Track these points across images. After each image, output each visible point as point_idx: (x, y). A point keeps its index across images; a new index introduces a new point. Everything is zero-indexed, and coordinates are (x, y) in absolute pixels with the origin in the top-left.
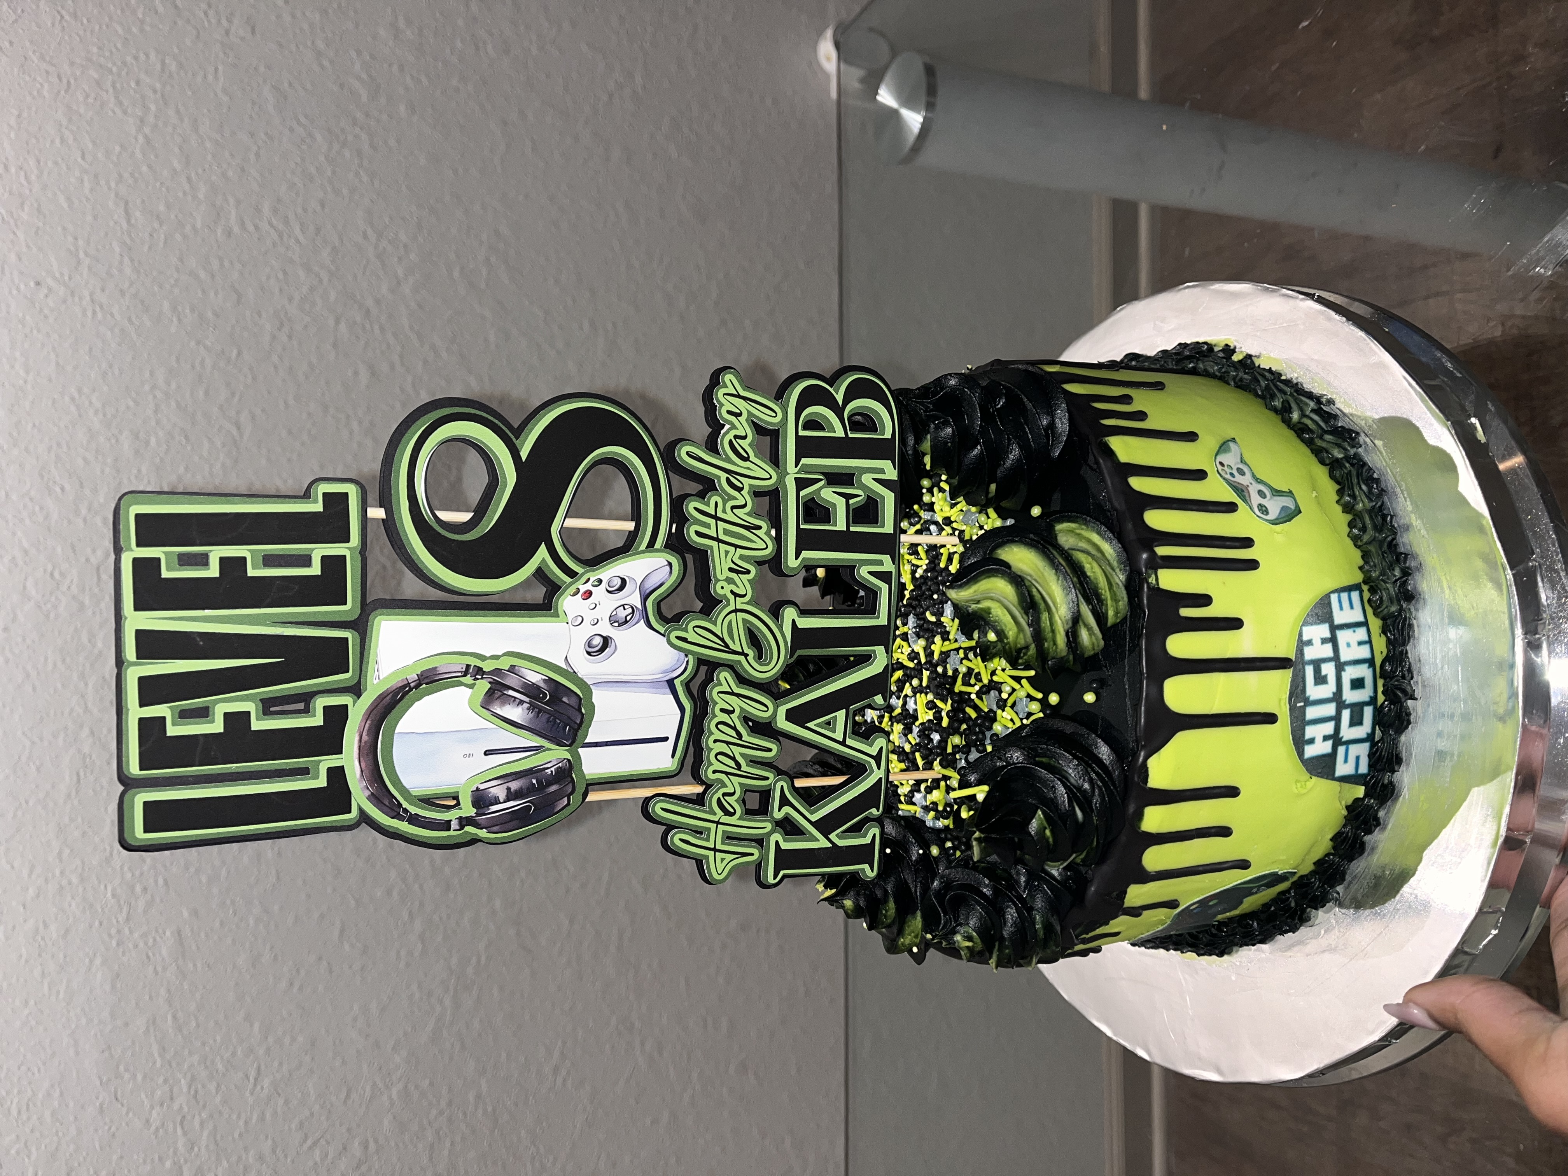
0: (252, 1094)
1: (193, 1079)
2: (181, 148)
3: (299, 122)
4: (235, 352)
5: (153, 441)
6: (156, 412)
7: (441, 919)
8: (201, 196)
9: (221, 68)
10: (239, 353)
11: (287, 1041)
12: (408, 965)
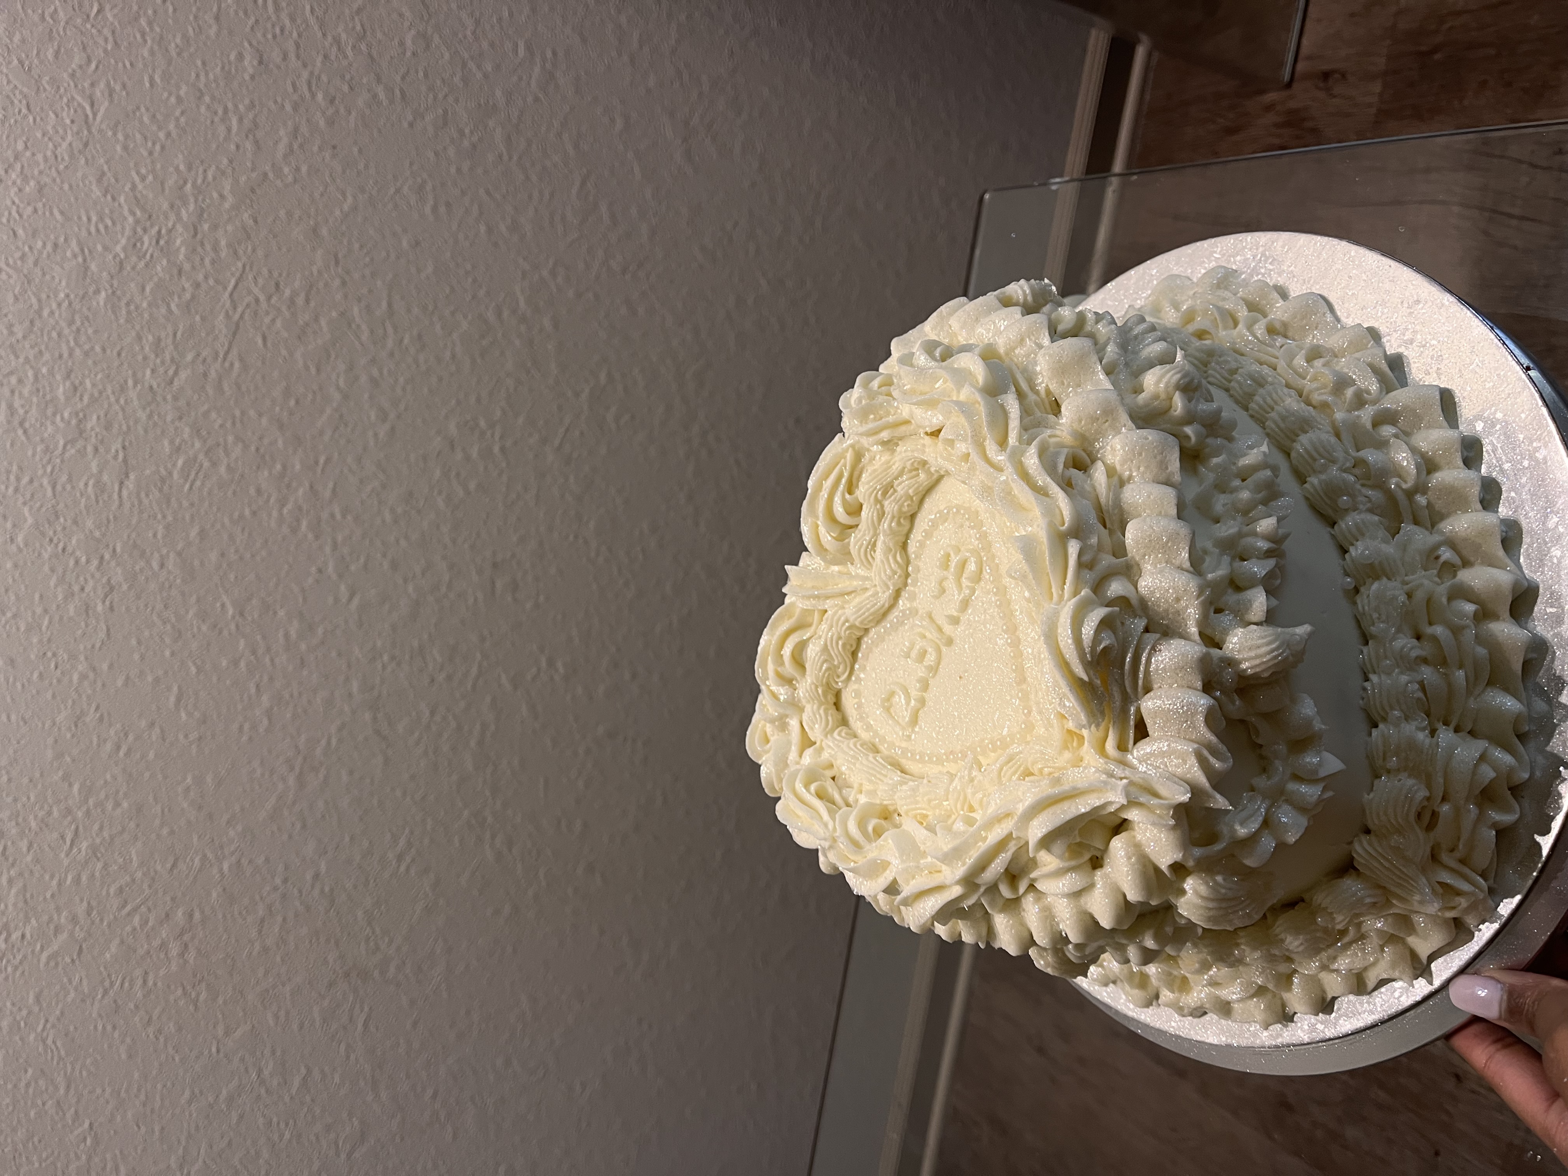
0: (67, 855)
7: (292, 696)
11: (109, 806)
12: (250, 739)
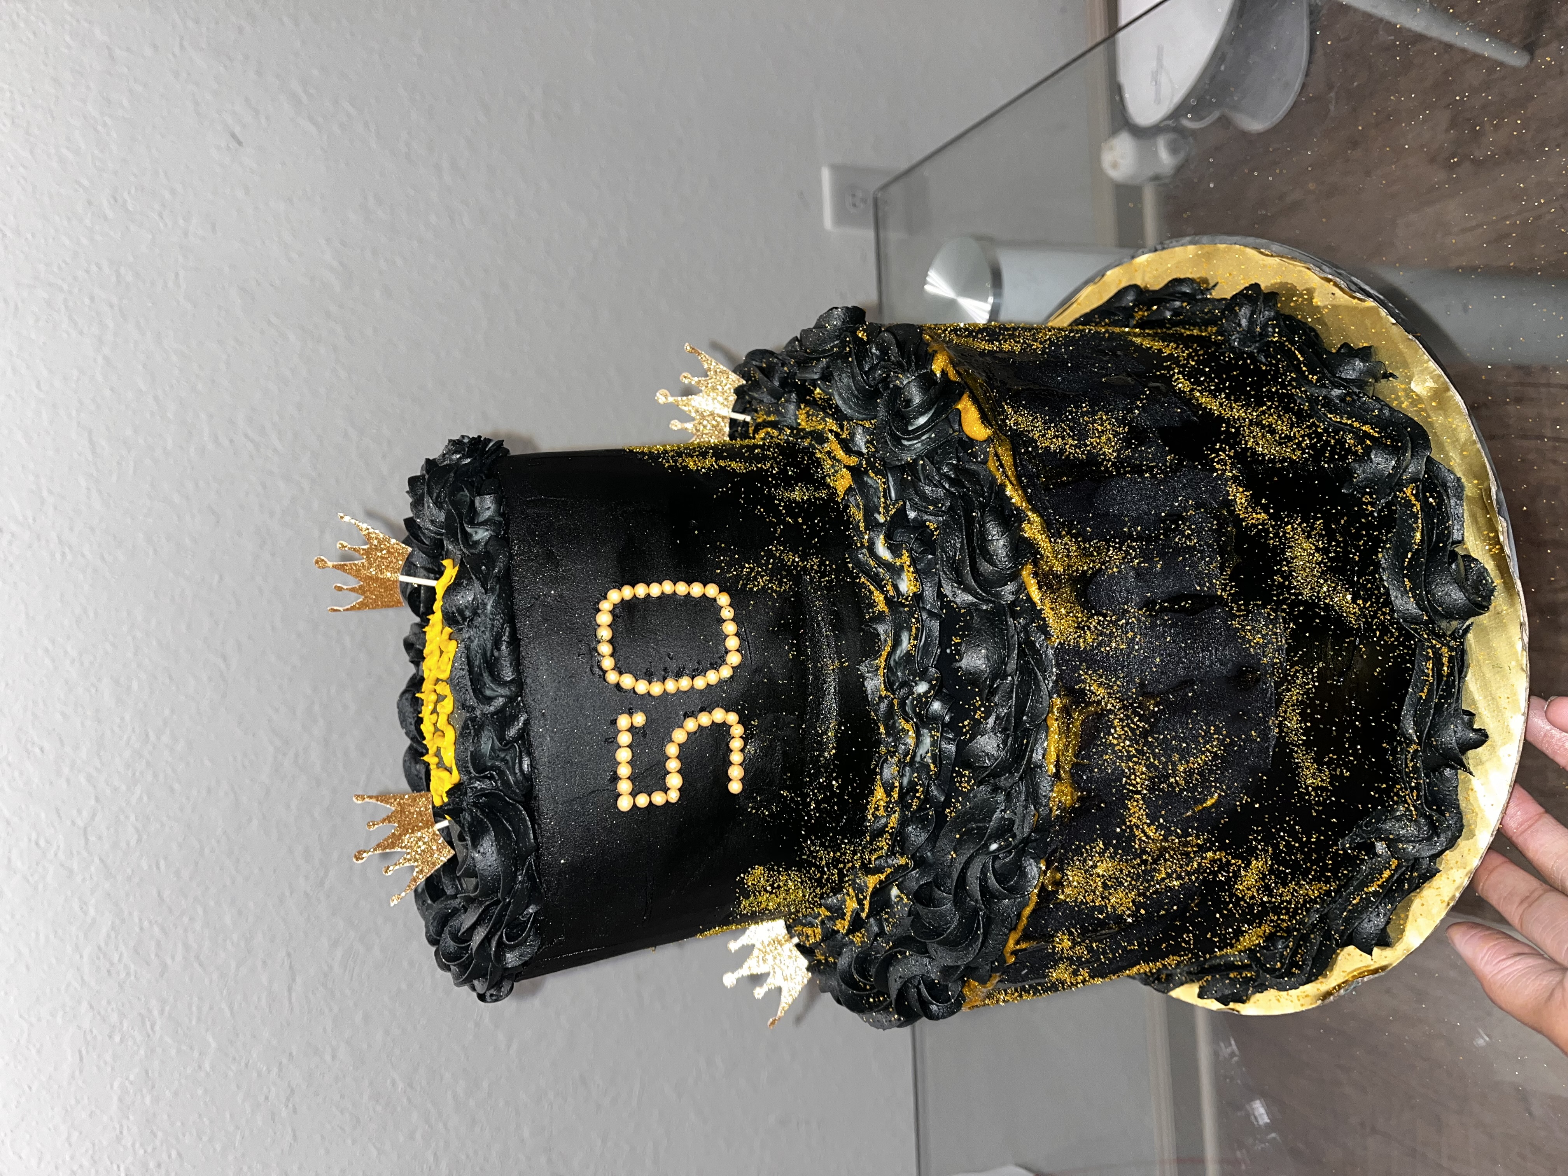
2: (144, 366)
3: (270, 323)
4: (217, 577)
5: (135, 685)
6: (135, 654)
8: (170, 415)
9: (182, 273)
10: (221, 578)
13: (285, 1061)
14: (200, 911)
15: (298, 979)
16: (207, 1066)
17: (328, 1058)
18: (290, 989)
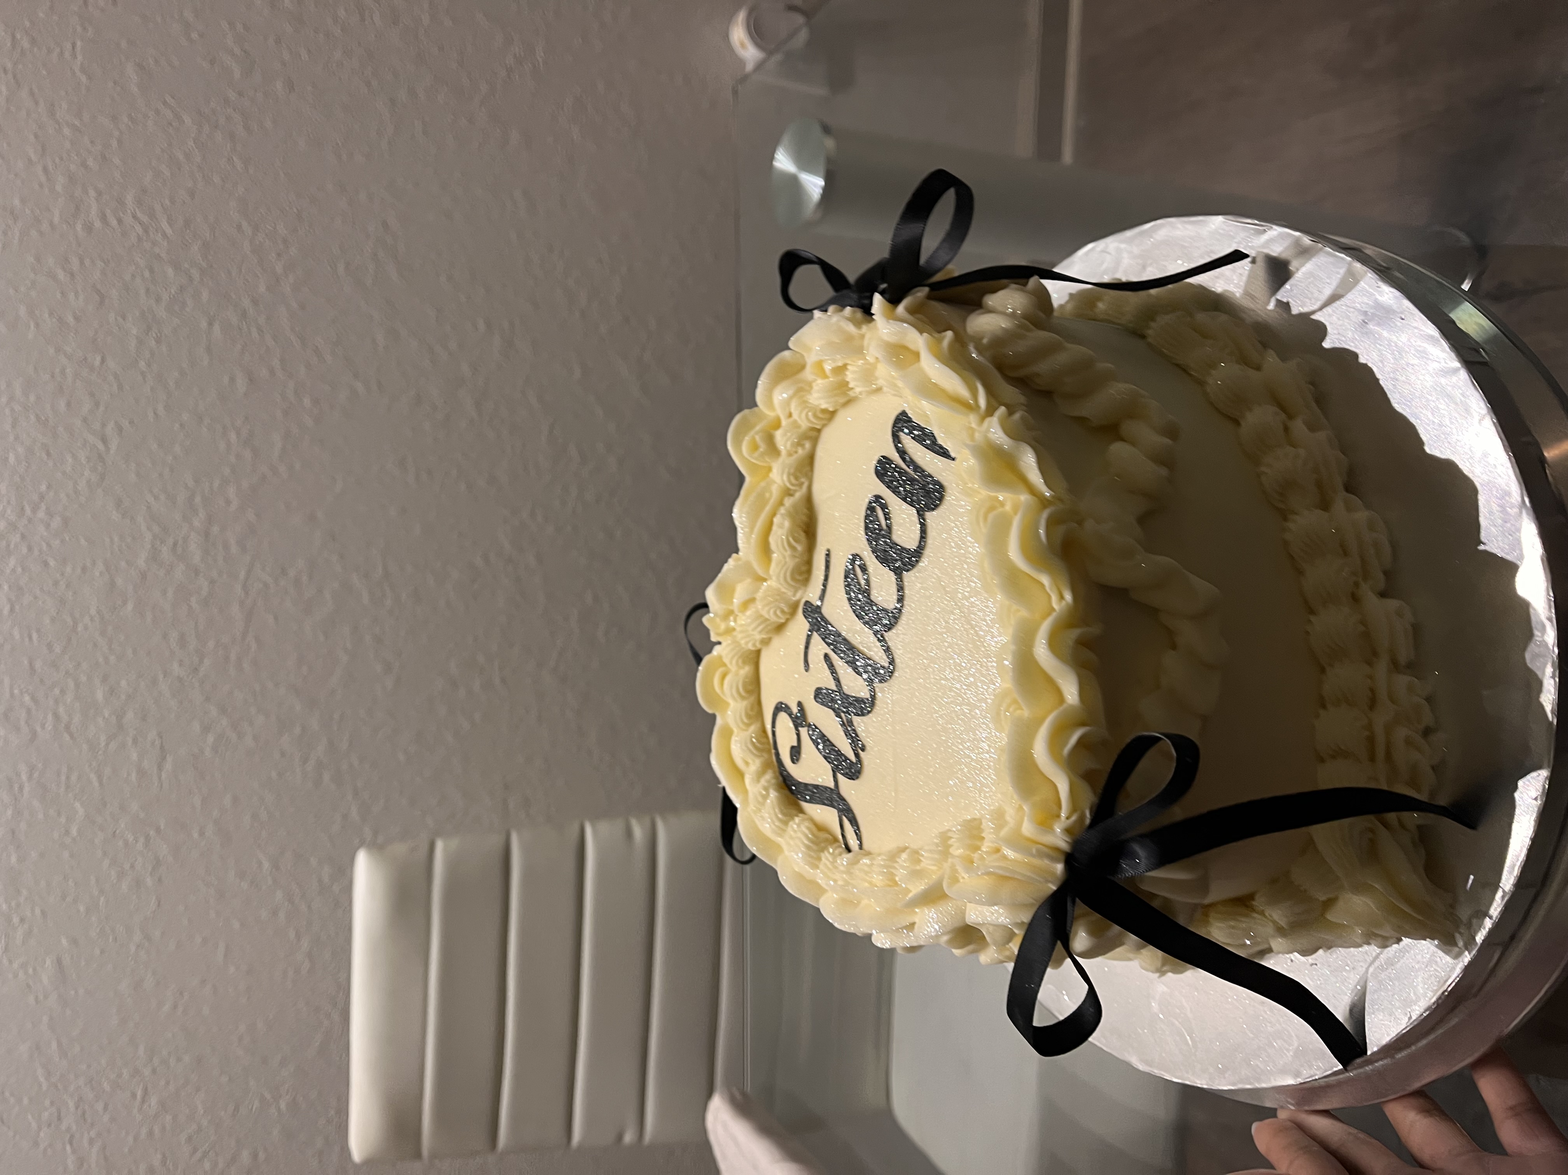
1: (81, 1099)
2: (36, 135)
4: (98, 359)
5: (12, 458)
6: (14, 426)
10: (103, 361)
13: (152, 833)
14: (71, 684)
15: (169, 759)
16: (74, 831)
17: (196, 835)
18: (160, 768)
